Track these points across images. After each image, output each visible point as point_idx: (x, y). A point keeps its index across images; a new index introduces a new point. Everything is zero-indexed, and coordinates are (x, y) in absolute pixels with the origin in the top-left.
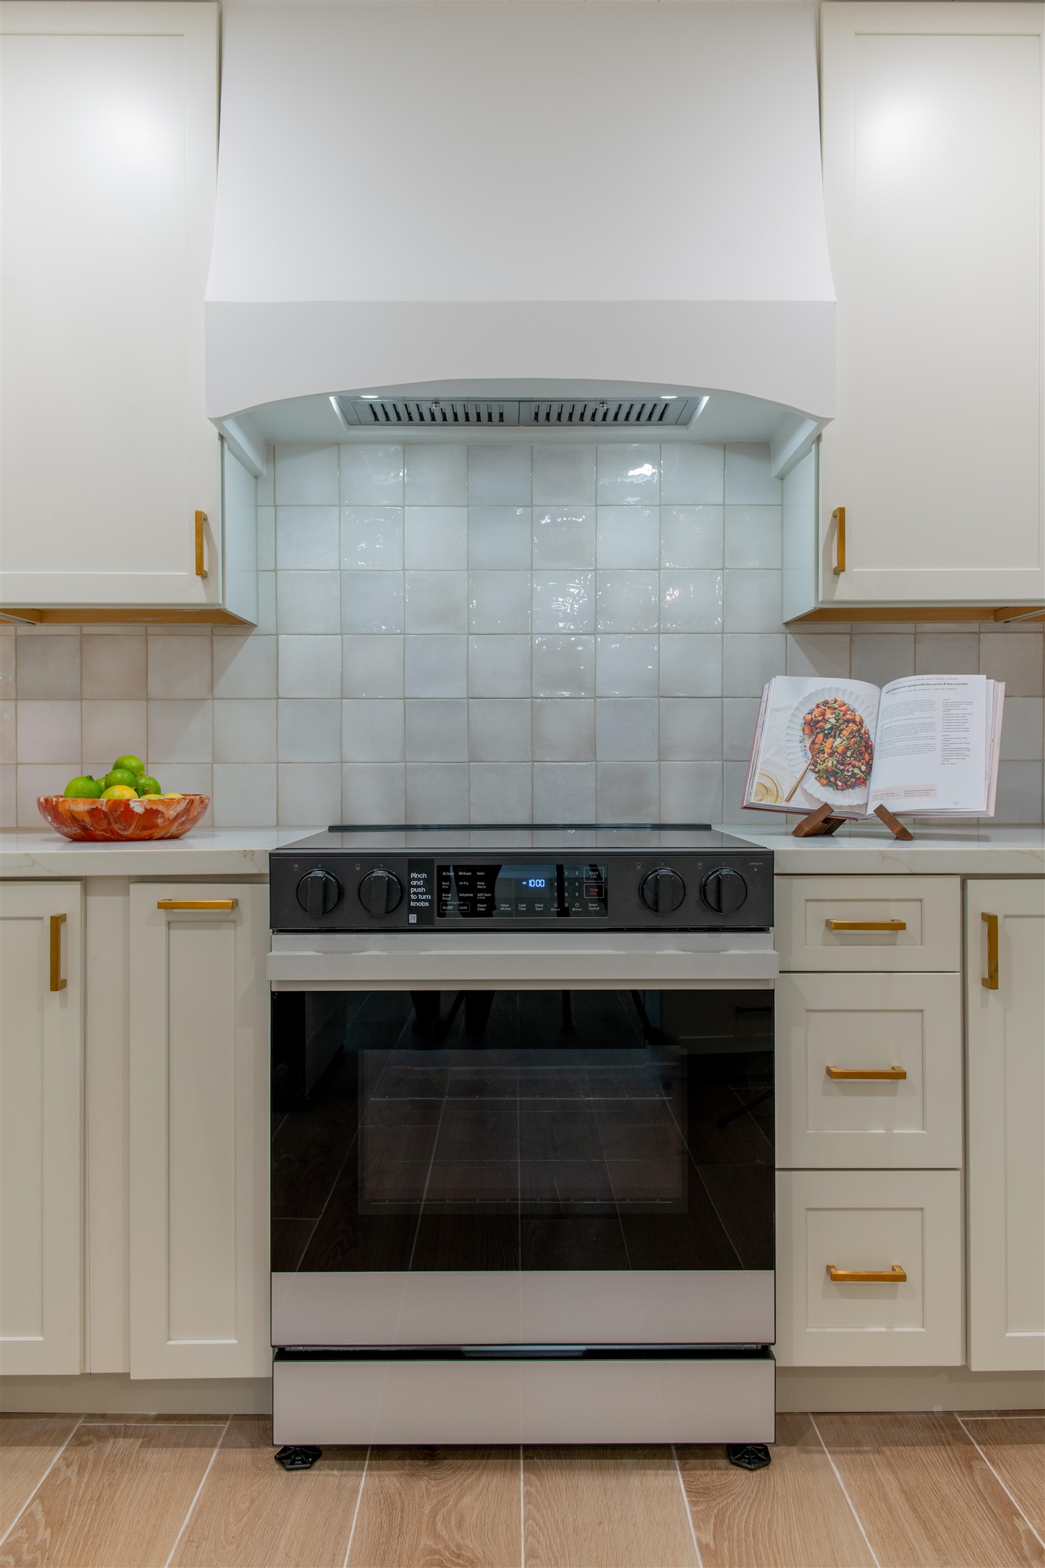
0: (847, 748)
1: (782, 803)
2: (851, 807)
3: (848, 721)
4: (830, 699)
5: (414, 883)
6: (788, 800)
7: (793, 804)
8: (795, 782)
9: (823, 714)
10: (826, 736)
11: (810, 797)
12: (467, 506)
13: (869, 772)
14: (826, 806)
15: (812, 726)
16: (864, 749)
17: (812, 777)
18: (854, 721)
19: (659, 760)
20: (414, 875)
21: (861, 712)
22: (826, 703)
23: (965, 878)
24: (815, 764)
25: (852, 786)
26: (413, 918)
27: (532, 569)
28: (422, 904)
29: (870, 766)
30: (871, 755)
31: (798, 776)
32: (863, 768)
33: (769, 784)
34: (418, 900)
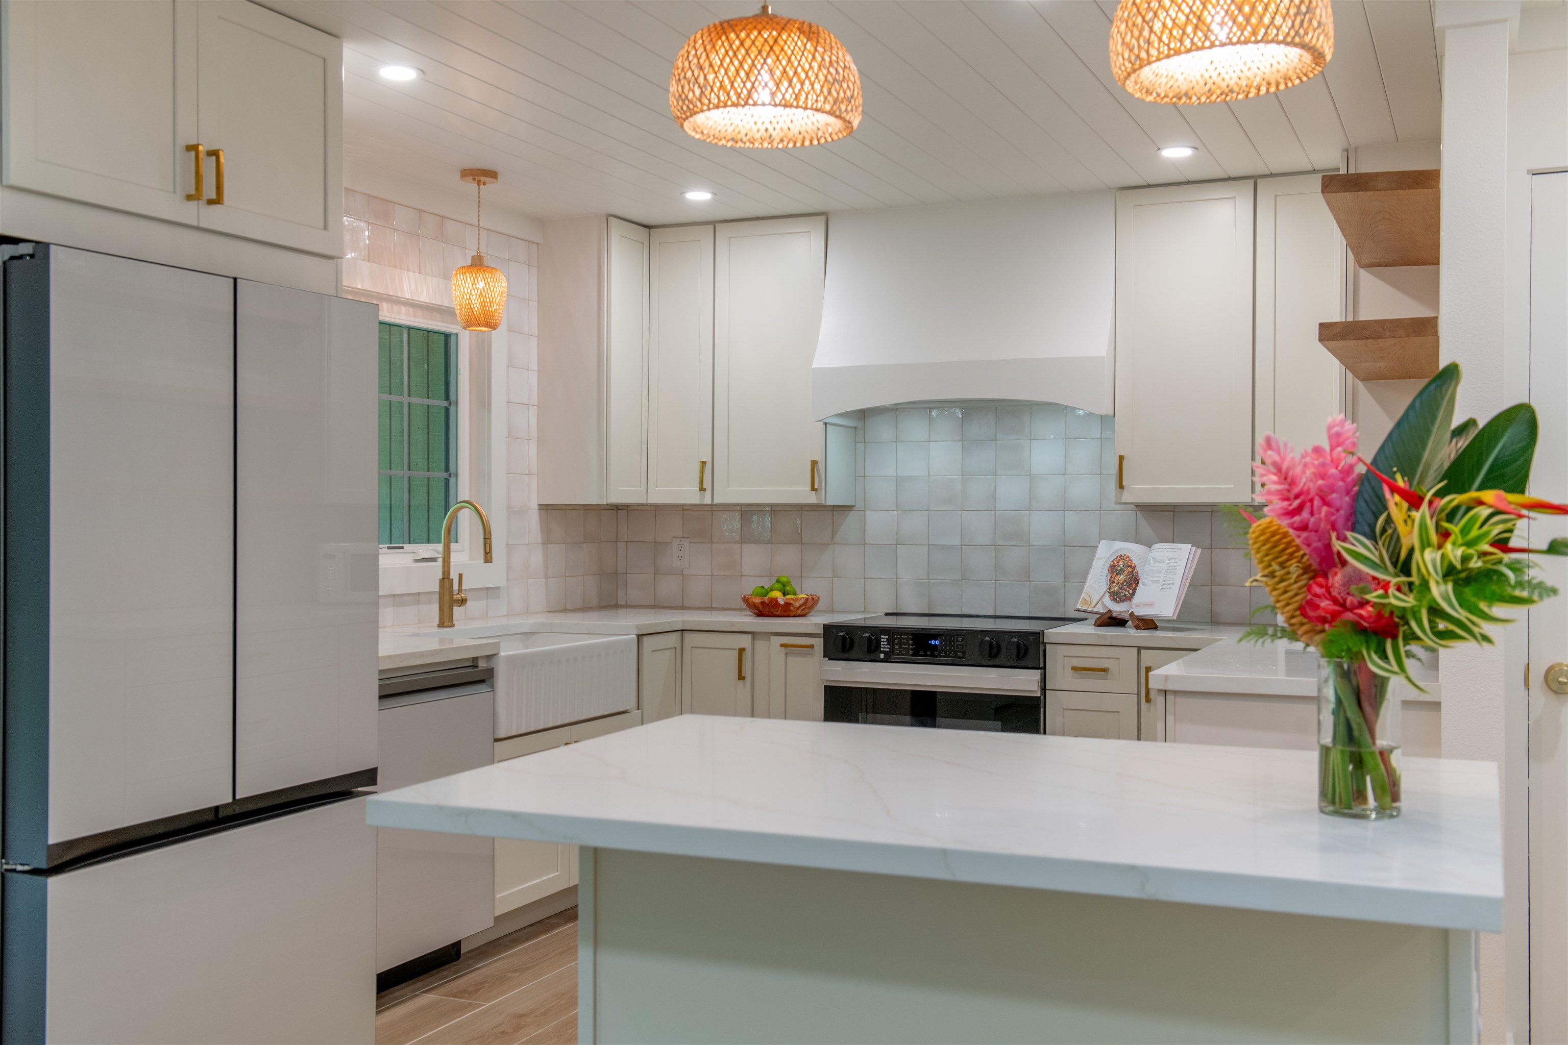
0: (1125, 581)
1: (1091, 609)
2: (1120, 612)
3: (1128, 566)
4: (1122, 554)
5: (882, 640)
6: (1094, 607)
7: (1096, 610)
8: (1099, 597)
9: (1118, 562)
10: (1117, 574)
11: (1104, 605)
12: (962, 441)
13: (1133, 594)
14: (1110, 611)
15: (1113, 568)
16: (1134, 581)
17: (1108, 595)
18: (1131, 567)
19: (1065, 581)
20: (882, 636)
21: (1136, 562)
22: (1121, 556)
23: (1139, 648)
24: (1110, 588)
25: (1123, 601)
26: (882, 656)
27: (996, 475)
28: (886, 650)
29: (1134, 590)
30: (1137, 585)
31: (1102, 594)
32: (1131, 591)
33: (1087, 599)
34: (884, 648)
